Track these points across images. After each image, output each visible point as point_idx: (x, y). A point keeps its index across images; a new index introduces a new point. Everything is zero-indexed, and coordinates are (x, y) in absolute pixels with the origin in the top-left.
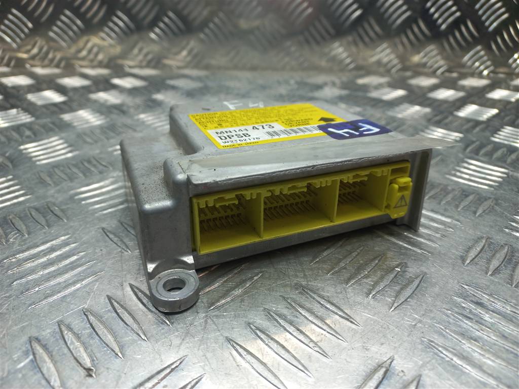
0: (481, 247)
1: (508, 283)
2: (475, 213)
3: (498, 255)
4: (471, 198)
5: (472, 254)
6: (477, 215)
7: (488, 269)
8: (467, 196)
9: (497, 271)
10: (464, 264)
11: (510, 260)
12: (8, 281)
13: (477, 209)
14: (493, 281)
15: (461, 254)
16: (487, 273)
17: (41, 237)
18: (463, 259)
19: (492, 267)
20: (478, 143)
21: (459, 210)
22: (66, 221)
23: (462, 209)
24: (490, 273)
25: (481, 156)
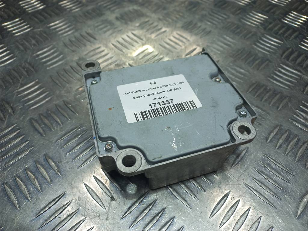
0: (276, 132)
1: (283, 153)
2: (278, 108)
3: (283, 137)
4: (278, 96)
5: (271, 136)
6: (278, 110)
7: (277, 145)
8: (276, 95)
9: (280, 146)
10: (266, 142)
11: (288, 139)
12: (64, 153)
13: (280, 104)
14: (277, 152)
15: (266, 136)
16: (276, 148)
17: (69, 126)
18: (267, 140)
19: (279, 144)
20: (290, 50)
21: (270, 106)
22: (78, 115)
23: (272, 105)
24: (277, 148)
25: (289, 62)
